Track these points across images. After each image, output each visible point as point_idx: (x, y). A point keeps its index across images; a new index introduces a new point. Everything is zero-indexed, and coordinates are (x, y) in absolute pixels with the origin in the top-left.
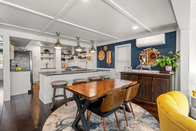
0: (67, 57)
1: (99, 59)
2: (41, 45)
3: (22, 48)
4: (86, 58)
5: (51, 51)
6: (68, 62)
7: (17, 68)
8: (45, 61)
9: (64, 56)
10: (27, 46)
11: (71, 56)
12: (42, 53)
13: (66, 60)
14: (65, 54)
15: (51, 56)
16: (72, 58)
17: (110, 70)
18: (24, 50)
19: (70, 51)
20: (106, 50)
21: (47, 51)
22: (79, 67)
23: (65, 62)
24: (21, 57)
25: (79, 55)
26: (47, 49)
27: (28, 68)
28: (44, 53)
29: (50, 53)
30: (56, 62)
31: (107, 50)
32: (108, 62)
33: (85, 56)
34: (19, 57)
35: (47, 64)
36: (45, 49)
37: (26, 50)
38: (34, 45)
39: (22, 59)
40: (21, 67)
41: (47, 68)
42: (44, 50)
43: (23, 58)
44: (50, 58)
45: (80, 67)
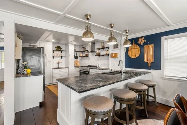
0: (80, 55)
1: (130, 56)
2: (53, 40)
3: (32, 44)
4: (108, 55)
5: (63, 48)
6: (81, 60)
7: (26, 70)
8: (57, 59)
9: (77, 54)
10: (38, 42)
11: (86, 53)
12: (54, 50)
13: (79, 58)
14: (77, 52)
15: (63, 54)
16: (87, 56)
17: (151, 72)
18: (34, 47)
19: (84, 48)
20: (142, 43)
21: (58, 48)
22: (96, 66)
23: (77, 60)
24: (30, 56)
25: (97, 51)
26: (59, 45)
27: (39, 70)
28: (56, 50)
29: (62, 50)
30: (69, 61)
31: (145, 44)
32: (148, 60)
33: (108, 53)
34: (29, 56)
35: (58, 63)
36: (56, 45)
37: (37, 47)
38: (45, 41)
39: (32, 58)
40: (31, 69)
41: (58, 68)
42: (56, 47)
43: (34, 56)
44: (62, 56)
45: (98, 67)
